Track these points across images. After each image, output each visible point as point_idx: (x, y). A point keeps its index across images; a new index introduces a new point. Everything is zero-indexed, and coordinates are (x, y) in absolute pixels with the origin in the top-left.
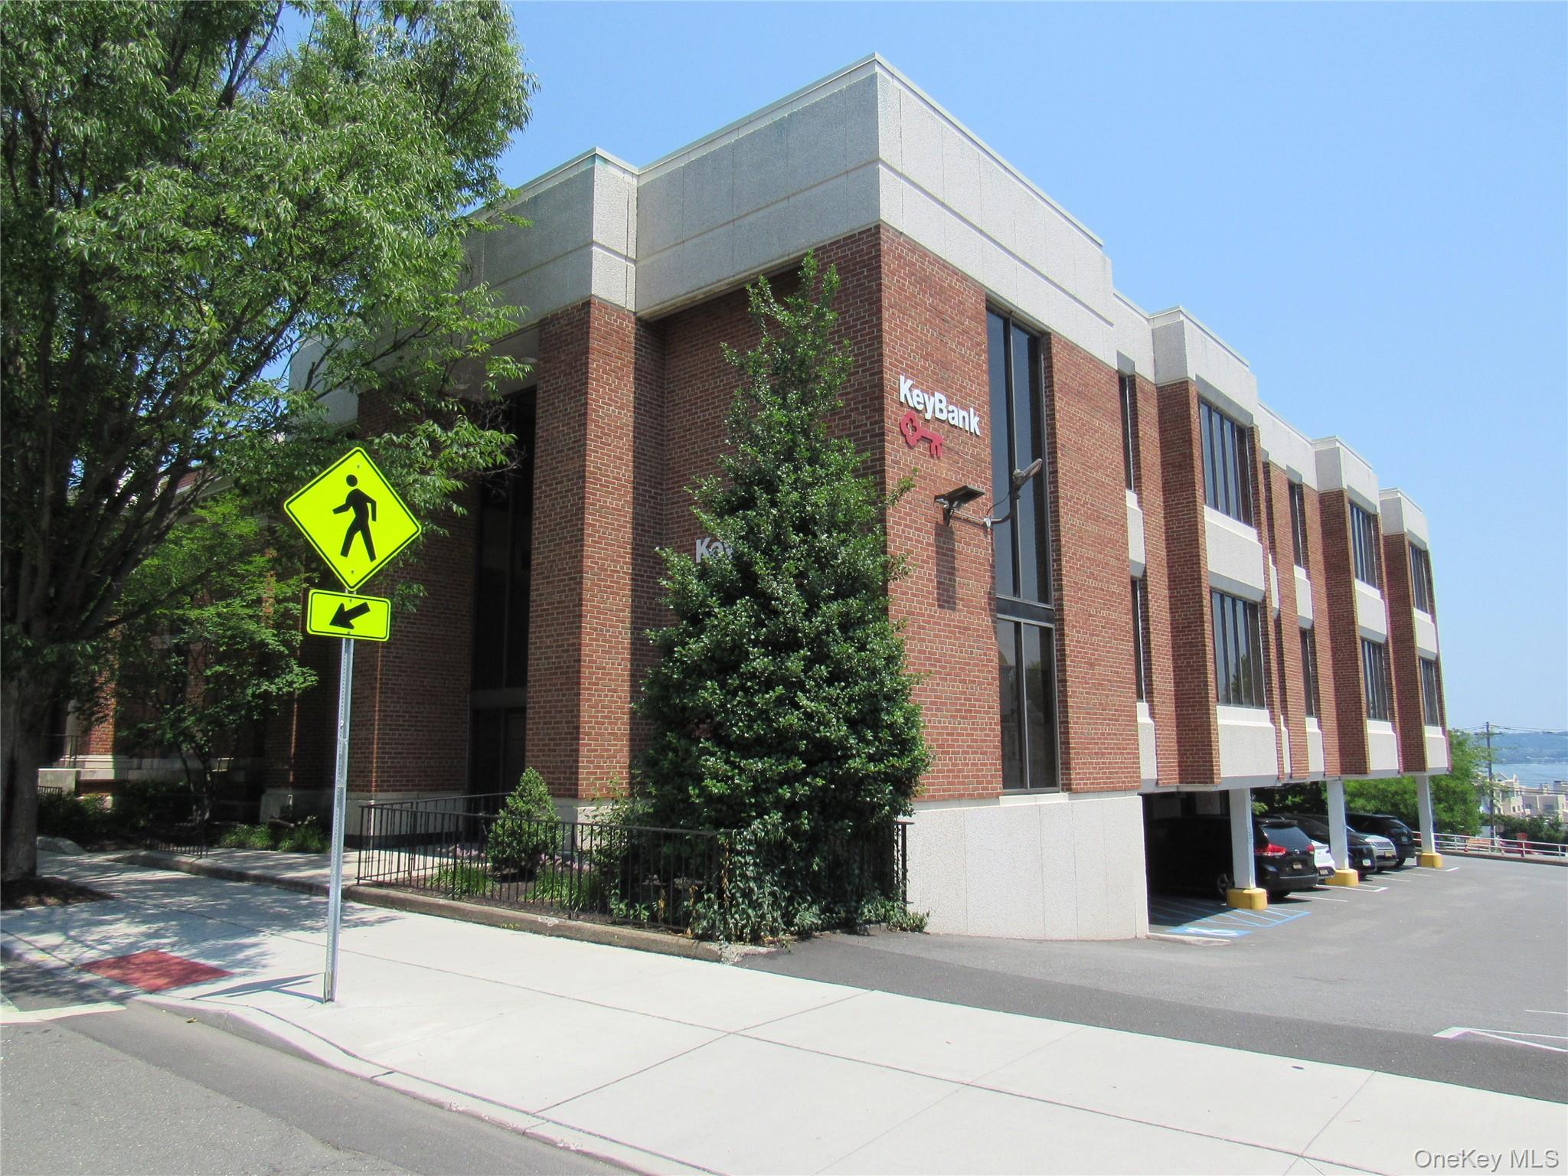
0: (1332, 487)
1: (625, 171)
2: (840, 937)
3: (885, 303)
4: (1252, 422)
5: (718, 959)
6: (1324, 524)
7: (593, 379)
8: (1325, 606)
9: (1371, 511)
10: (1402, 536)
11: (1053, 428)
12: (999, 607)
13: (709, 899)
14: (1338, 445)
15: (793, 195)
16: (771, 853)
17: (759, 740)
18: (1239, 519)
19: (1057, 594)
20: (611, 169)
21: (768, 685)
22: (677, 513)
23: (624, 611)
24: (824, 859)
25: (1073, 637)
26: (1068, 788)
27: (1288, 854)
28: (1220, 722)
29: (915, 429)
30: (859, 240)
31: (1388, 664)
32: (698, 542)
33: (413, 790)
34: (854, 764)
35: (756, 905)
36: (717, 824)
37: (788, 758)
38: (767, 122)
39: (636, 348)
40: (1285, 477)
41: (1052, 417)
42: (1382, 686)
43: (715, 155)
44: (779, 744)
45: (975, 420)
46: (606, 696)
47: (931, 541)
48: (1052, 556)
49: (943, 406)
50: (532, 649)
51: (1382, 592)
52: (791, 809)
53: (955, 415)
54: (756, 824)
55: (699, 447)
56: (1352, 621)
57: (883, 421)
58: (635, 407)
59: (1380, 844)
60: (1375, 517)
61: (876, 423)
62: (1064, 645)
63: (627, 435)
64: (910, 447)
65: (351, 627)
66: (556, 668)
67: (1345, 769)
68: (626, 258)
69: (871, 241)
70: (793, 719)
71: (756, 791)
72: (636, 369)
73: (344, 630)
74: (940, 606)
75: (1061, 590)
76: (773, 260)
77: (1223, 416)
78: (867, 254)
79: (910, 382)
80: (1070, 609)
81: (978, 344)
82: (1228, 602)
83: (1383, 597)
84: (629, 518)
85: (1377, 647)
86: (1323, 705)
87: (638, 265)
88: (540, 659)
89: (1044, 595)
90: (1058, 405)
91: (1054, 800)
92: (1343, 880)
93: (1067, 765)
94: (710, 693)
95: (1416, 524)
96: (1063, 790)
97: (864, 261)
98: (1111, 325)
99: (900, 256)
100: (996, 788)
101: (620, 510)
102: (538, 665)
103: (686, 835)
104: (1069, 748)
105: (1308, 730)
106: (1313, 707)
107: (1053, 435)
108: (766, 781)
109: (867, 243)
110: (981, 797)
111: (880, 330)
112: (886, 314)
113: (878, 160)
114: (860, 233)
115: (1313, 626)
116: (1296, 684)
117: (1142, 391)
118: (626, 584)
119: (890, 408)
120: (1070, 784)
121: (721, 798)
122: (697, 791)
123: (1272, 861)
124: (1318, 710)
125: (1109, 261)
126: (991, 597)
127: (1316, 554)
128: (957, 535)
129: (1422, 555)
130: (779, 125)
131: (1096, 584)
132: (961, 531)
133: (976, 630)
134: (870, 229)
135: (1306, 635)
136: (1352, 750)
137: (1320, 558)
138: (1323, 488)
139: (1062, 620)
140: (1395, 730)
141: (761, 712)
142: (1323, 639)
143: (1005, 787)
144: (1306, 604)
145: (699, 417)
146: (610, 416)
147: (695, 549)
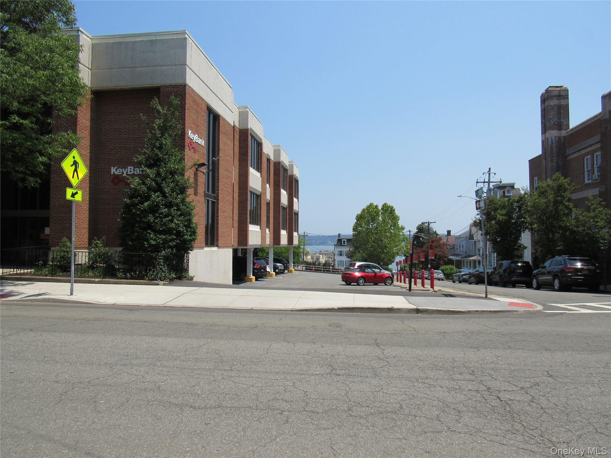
0: (277, 160)
1: (88, 36)
3: (186, 108)
4: (262, 141)
5: (158, 285)
6: (274, 172)
7: (79, 110)
8: (273, 196)
9: (286, 168)
10: (293, 176)
11: (219, 144)
12: (206, 195)
13: (154, 270)
14: (280, 148)
15: (156, 66)
16: (166, 258)
17: (163, 230)
18: (256, 170)
19: (217, 192)
20: (84, 35)
21: (166, 216)
22: (103, 157)
23: (87, 188)
24: (176, 261)
25: (221, 204)
26: (217, 246)
27: (260, 267)
28: (250, 229)
29: (191, 145)
30: (178, 87)
31: (287, 214)
32: (112, 168)
34: (186, 237)
35: (164, 272)
36: (152, 252)
37: (171, 235)
38: (145, 39)
39: (91, 100)
40: (266, 157)
41: (219, 140)
42: (285, 220)
43: (126, 43)
44: (169, 231)
45: (203, 142)
47: (193, 177)
48: (216, 181)
49: (197, 138)
50: (51, 199)
51: (287, 193)
52: (171, 247)
53: (199, 141)
54: (163, 252)
55: (113, 137)
56: (280, 201)
57: (185, 143)
58: (90, 121)
59: (280, 266)
60: (287, 170)
61: (182, 143)
62: (218, 206)
63: (88, 130)
64: (190, 150)
65: (75, 198)
66: (63, 206)
67: (274, 244)
68: (88, 68)
69: (183, 89)
70: (173, 225)
71: (163, 243)
72: (91, 107)
73: (73, 199)
74: (194, 195)
75: (219, 191)
76: (148, 85)
77: (255, 139)
78: (181, 92)
79: (191, 131)
80: (220, 196)
81: (205, 120)
82: (252, 194)
84: (88, 158)
85: (284, 208)
86: (270, 225)
87: (93, 71)
89: (213, 192)
90: (221, 137)
91: (215, 249)
92: (271, 275)
93: (217, 240)
94: (151, 218)
95: (296, 172)
96: (216, 247)
97: (180, 94)
98: (233, 113)
99: (190, 94)
100: (203, 245)
101: (86, 155)
103: (143, 254)
104: (218, 235)
105: (267, 232)
106: (268, 226)
107: (219, 146)
108: (166, 241)
109: (181, 89)
110: (201, 247)
111: (185, 116)
112: (186, 112)
113: (186, 65)
114: (179, 85)
115: (270, 202)
116: (264, 219)
117: (236, 131)
119: (186, 138)
121: (153, 245)
122: (147, 243)
123: (256, 269)
124: (269, 226)
125: (233, 93)
126: (205, 193)
127: (272, 181)
128: (199, 175)
129: (297, 181)
130: (152, 41)
131: (227, 189)
132: (200, 174)
133: (201, 202)
134: (182, 85)
135: (268, 204)
136: (276, 238)
137: (273, 181)
138: (275, 161)
139: (218, 199)
140: (287, 233)
141: (165, 223)
142: (272, 206)
143: (205, 245)
144: (268, 196)
145: (113, 127)
146: (83, 123)
147: (111, 170)
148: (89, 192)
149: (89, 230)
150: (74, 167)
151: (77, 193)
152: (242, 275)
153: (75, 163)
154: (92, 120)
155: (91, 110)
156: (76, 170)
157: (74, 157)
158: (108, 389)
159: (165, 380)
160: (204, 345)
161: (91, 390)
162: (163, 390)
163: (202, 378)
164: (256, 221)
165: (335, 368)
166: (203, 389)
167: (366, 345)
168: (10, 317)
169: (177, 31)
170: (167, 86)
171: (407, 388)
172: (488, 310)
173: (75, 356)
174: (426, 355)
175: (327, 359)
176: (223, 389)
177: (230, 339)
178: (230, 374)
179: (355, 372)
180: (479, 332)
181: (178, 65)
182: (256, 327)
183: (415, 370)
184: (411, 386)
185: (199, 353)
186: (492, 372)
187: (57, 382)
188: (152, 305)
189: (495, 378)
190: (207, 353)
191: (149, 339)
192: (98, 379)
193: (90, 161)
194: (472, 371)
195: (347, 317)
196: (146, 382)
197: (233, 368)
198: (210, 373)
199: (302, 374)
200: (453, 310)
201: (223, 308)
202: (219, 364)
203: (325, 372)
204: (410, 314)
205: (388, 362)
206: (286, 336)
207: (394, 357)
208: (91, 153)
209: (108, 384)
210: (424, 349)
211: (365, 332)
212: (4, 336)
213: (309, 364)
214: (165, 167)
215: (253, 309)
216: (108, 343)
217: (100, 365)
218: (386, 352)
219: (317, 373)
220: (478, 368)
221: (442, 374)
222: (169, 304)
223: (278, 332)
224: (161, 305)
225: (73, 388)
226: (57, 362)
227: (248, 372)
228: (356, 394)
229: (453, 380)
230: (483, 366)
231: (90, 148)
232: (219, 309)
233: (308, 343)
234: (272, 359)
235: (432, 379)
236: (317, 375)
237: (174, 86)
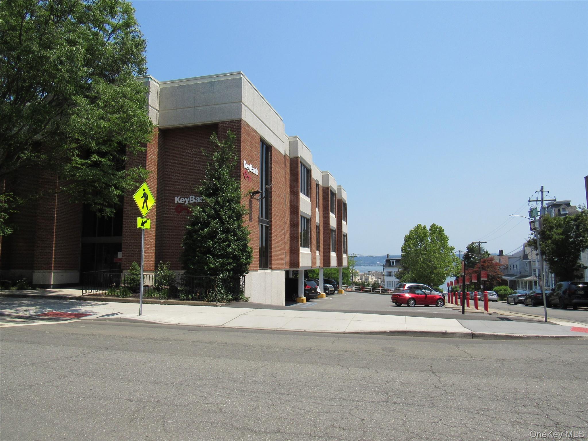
0: (326, 186)
1: (156, 82)
3: (242, 142)
4: (311, 168)
5: (217, 306)
6: (323, 196)
7: (148, 147)
8: (322, 219)
9: (335, 192)
10: (341, 199)
11: (271, 172)
12: (260, 221)
13: (213, 292)
14: (329, 173)
15: (214, 105)
17: (221, 255)
18: (306, 195)
20: (153, 82)
21: (224, 241)
25: (273, 228)
26: (271, 268)
27: (311, 288)
28: (301, 252)
29: (246, 174)
30: (235, 122)
31: (336, 236)
32: (176, 197)
34: (242, 260)
35: (222, 294)
36: (211, 275)
37: (228, 259)
38: (206, 81)
39: (158, 138)
40: (315, 182)
41: (271, 169)
42: (334, 242)
43: (189, 86)
44: (226, 256)
45: (257, 171)
47: (248, 204)
48: (269, 207)
49: (251, 168)
50: (124, 227)
51: (336, 216)
52: (229, 271)
53: (253, 170)
54: (221, 275)
55: (177, 169)
56: (329, 224)
57: (240, 173)
58: (158, 156)
59: (330, 287)
60: (335, 194)
62: (271, 231)
63: (156, 164)
64: (245, 179)
65: (144, 226)
66: (134, 233)
67: (324, 266)
68: (157, 110)
69: (239, 123)
70: (230, 250)
71: (221, 267)
72: (158, 144)
74: (249, 221)
75: (271, 216)
76: (207, 122)
77: (305, 166)
78: (237, 127)
79: (246, 162)
80: (273, 221)
81: (258, 151)
82: (303, 218)
84: (156, 189)
85: (333, 231)
86: (320, 247)
87: (160, 112)
89: (267, 217)
90: (273, 166)
91: (268, 271)
92: (322, 296)
93: (271, 262)
94: (210, 243)
95: (344, 196)
96: (269, 269)
97: (236, 129)
98: (284, 143)
99: (245, 128)
100: (258, 268)
101: (153, 187)
103: (203, 277)
104: (271, 258)
105: (317, 254)
106: (318, 249)
107: (271, 174)
108: (224, 264)
109: (237, 124)
110: (255, 270)
111: (241, 148)
112: (242, 144)
113: (241, 102)
115: (319, 225)
116: (314, 241)
117: (287, 159)
119: (242, 168)
121: (212, 269)
122: (207, 267)
123: (307, 290)
124: (319, 249)
125: (284, 124)
126: (259, 219)
127: (321, 205)
128: (253, 202)
129: (345, 205)
130: (211, 83)
131: (278, 215)
133: (256, 227)
134: (238, 120)
135: (318, 227)
136: (326, 260)
138: (324, 186)
139: (271, 224)
140: (336, 255)
141: (223, 248)
142: (321, 229)
143: (259, 268)
144: (318, 219)
145: (177, 161)
146: (152, 158)
147: (175, 199)
148: (156, 220)
149: (155, 254)
150: (144, 198)
151: (146, 222)
152: (294, 296)
153: (145, 195)
155: (158, 147)
156: (145, 201)
157: (144, 190)
158: (175, 410)
159: (226, 402)
160: (261, 368)
161: (160, 410)
162: (225, 413)
163: (260, 402)
164: (307, 244)
165: (391, 396)
166: (263, 413)
167: (421, 371)
168: (89, 335)
169: (233, 73)
170: (224, 122)
171: (468, 420)
172: (550, 335)
173: (145, 375)
174: (485, 384)
175: (382, 385)
176: (282, 414)
177: (285, 362)
178: (287, 398)
179: (411, 400)
180: (541, 360)
181: (235, 102)
182: (310, 350)
183: (474, 400)
184: (472, 418)
185: (257, 375)
186: (559, 406)
187: (130, 400)
188: (212, 326)
189: (562, 412)
190: (265, 376)
191: (210, 360)
192: (166, 398)
193: (157, 192)
194: (537, 404)
195: (400, 341)
196: (209, 403)
197: (290, 392)
198: (268, 396)
199: (357, 401)
200: (511, 335)
201: (277, 329)
202: (277, 388)
203: (381, 400)
204: (465, 339)
205: (445, 391)
206: (340, 359)
207: (451, 386)
208: (158, 184)
209: (175, 404)
210: (483, 378)
211: (419, 357)
212: (84, 354)
213: (364, 391)
214: (223, 196)
215: (306, 331)
216: (174, 363)
217: (167, 384)
218: (442, 379)
219: (373, 400)
220: (543, 401)
221: (504, 406)
222: (227, 325)
223: (332, 355)
224: (220, 326)
225: (144, 407)
226: (129, 380)
227: (304, 397)
228: (414, 425)
229: (516, 412)
230: (549, 398)
231: (157, 180)
232: (274, 330)
233: (362, 367)
234: (327, 384)
235: (493, 411)
236: (373, 402)
237: (231, 121)
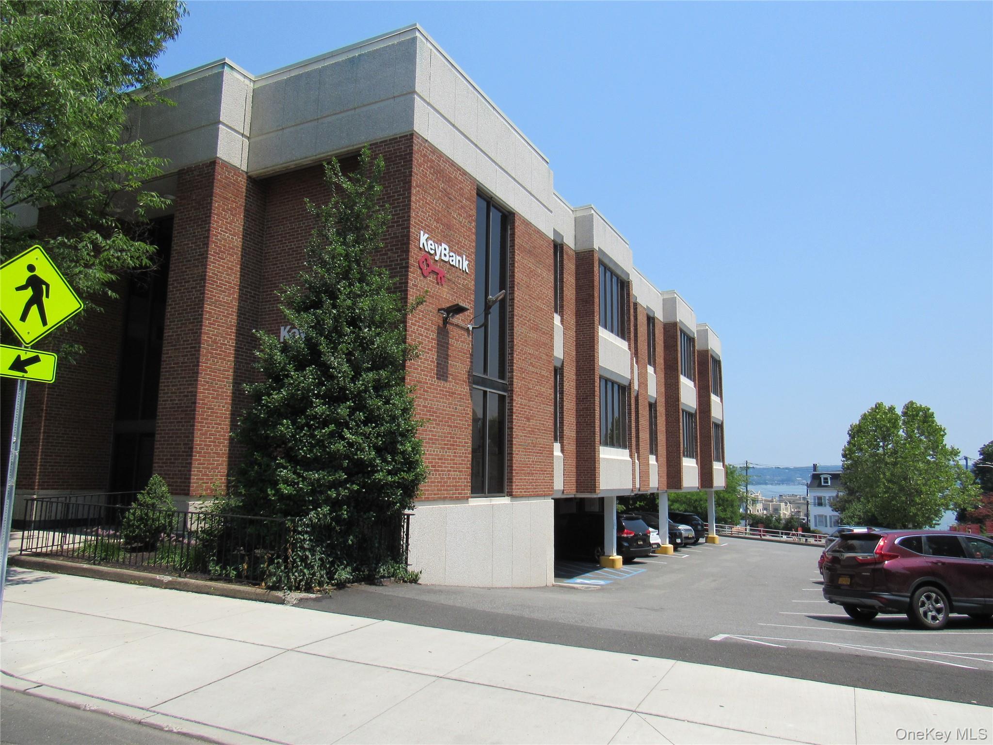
0: (671, 320)
1: (245, 77)
2: (364, 587)
3: (414, 184)
4: (629, 278)
5: (282, 602)
6: (665, 342)
7: (215, 214)
8: (663, 390)
9: (691, 335)
10: (707, 351)
11: (513, 272)
12: (474, 380)
13: (278, 563)
14: (676, 295)
15: (358, 107)
16: (320, 533)
17: (316, 459)
18: (618, 335)
19: (510, 374)
20: (235, 74)
21: (325, 424)
22: (269, 308)
23: (228, 371)
24: (356, 537)
25: (518, 401)
26: (510, 494)
27: (635, 535)
28: (601, 456)
29: (428, 265)
30: (400, 141)
31: (696, 425)
32: (282, 328)
33: (67, 489)
34: (379, 476)
35: (309, 567)
36: (286, 514)
37: (336, 471)
38: (343, 58)
39: (246, 196)
40: (645, 312)
41: (513, 265)
42: (692, 438)
43: (308, 74)
44: (330, 462)
45: (466, 263)
46: (213, 427)
47: (435, 337)
48: (508, 351)
49: (447, 252)
50: (161, 394)
51: (695, 384)
52: (336, 505)
53: (454, 258)
54: (312, 514)
55: (286, 266)
56: (677, 399)
57: (408, 259)
58: (243, 236)
59: (686, 530)
60: (694, 339)
61: (404, 259)
62: (512, 406)
63: (236, 254)
64: (425, 277)
65: (26, 372)
66: (178, 407)
67: (669, 486)
68: (243, 135)
69: (407, 143)
70: (339, 446)
71: (313, 492)
72: (245, 210)
73: (20, 374)
74: (438, 378)
75: (513, 372)
76: (342, 148)
77: (612, 273)
78: (404, 151)
79: (426, 236)
80: (518, 384)
81: (470, 216)
82: (609, 384)
83: (695, 387)
84: (235, 309)
85: (690, 415)
86: (659, 448)
87: (251, 140)
88: (167, 400)
89: (502, 374)
90: (517, 258)
91: (505, 501)
92: (665, 551)
93: (511, 481)
94: (285, 427)
95: (715, 345)
96: (507, 496)
97: (402, 155)
98: (551, 212)
99: (425, 155)
100: (467, 493)
101: (229, 304)
102: (165, 405)
103: (265, 520)
104: (512, 470)
105: (650, 462)
106: (653, 450)
107: (513, 276)
108: (320, 486)
109: (404, 144)
110: (457, 499)
111: (410, 201)
112: (414, 191)
113: (414, 92)
114: (400, 137)
115: (656, 401)
116: (645, 435)
117: (567, 254)
118: (231, 353)
119: (413, 251)
120: (512, 492)
121: (289, 497)
122: (273, 492)
123: (626, 539)
124: (656, 451)
125: (552, 172)
126: (470, 374)
127: (660, 360)
128: (451, 334)
129: (717, 363)
130: (352, 61)
131: (534, 370)
132: (453, 332)
133: (460, 394)
134: (407, 136)
135: (652, 406)
136: (673, 475)
137: (662, 361)
138: (667, 321)
139: (512, 390)
140: (697, 463)
141: (319, 441)
142: (661, 409)
143: (472, 493)
144: (653, 388)
145: (287, 246)
146: (226, 240)
147: (280, 333)
148: (234, 379)
149: (229, 457)
151: (35, 360)
154: (247, 235)
155: (244, 216)
164: (617, 439)
169: (400, 30)
170: (376, 143)
181: (398, 96)
193: (238, 316)
214: (334, 306)
231: (240, 289)
237: (390, 140)
